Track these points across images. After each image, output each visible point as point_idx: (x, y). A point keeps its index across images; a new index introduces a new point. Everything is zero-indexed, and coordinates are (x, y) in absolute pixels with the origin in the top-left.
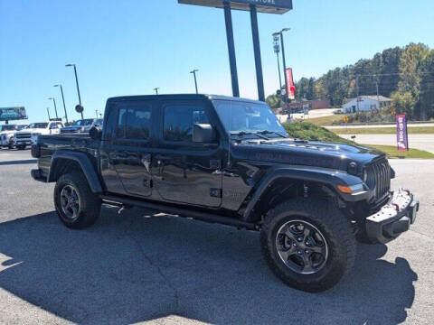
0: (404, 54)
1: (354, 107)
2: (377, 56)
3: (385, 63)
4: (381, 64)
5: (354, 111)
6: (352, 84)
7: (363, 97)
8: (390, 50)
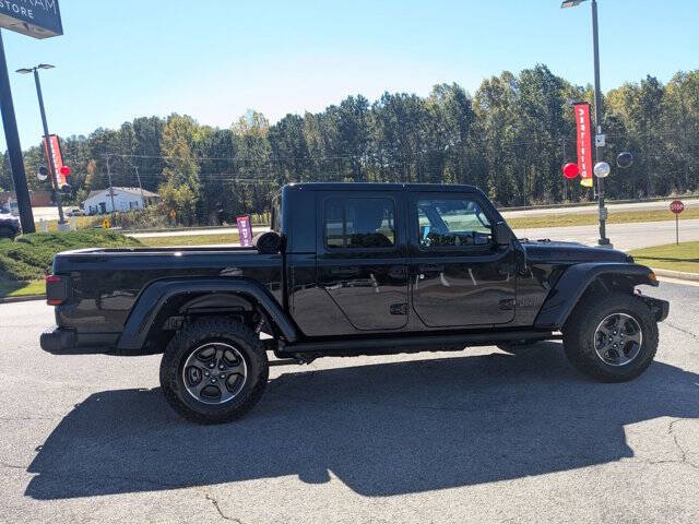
0: (166, 129)
1: (103, 205)
2: (126, 127)
3: (140, 138)
4: (135, 140)
5: (104, 211)
6: (90, 168)
7: (117, 190)
8: (145, 119)
